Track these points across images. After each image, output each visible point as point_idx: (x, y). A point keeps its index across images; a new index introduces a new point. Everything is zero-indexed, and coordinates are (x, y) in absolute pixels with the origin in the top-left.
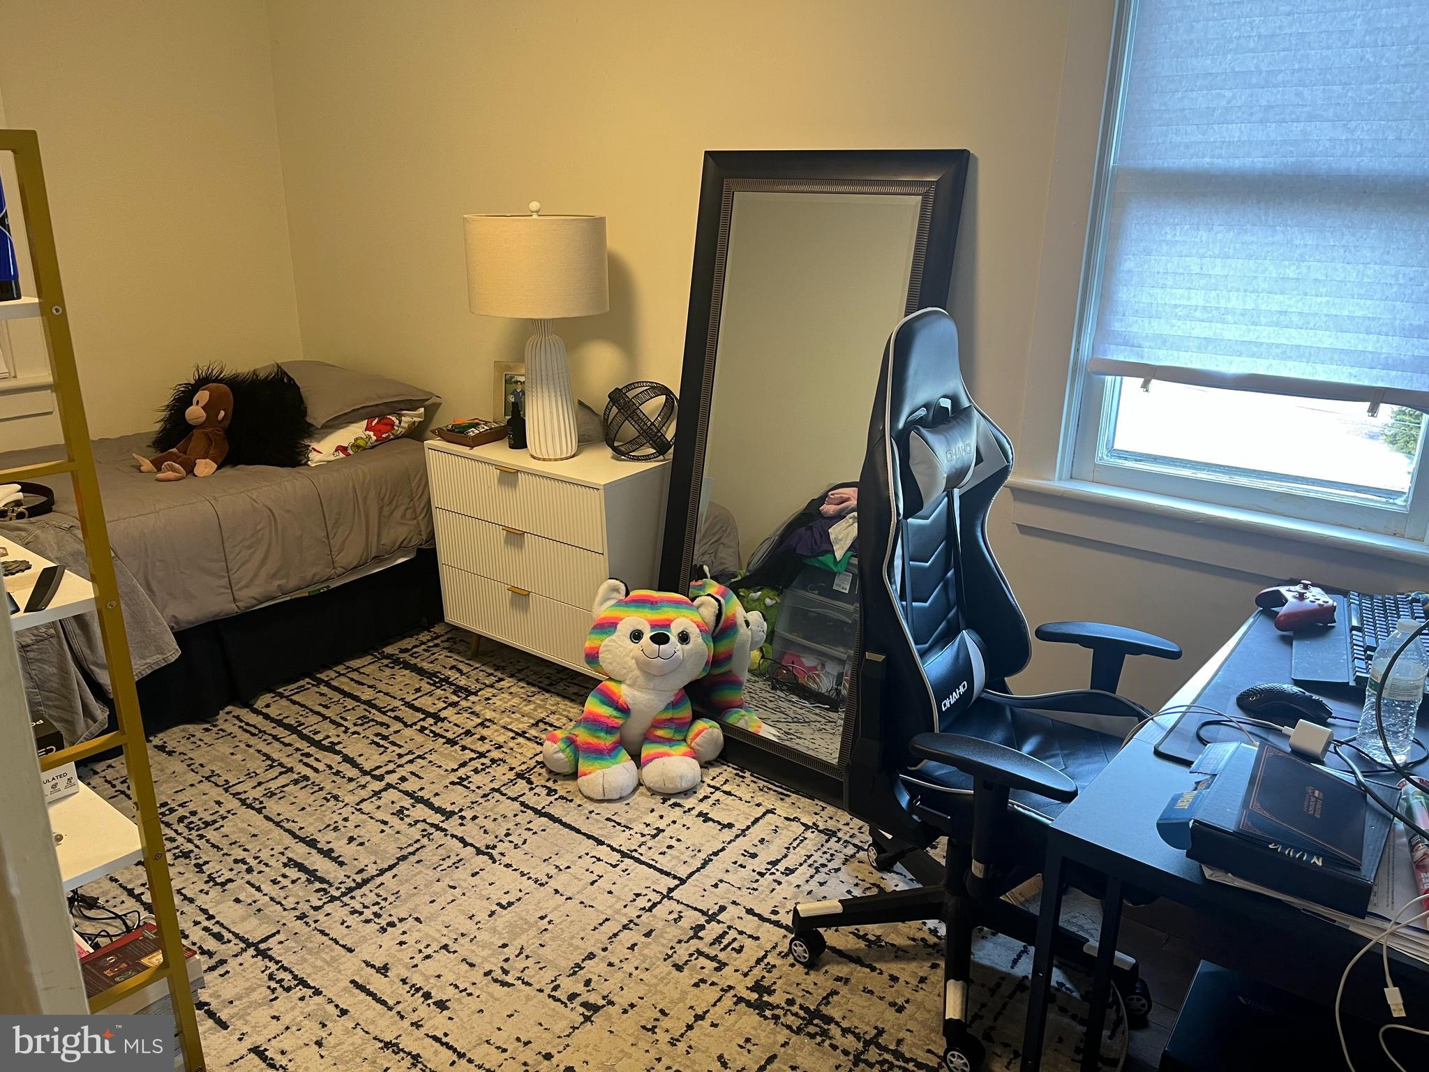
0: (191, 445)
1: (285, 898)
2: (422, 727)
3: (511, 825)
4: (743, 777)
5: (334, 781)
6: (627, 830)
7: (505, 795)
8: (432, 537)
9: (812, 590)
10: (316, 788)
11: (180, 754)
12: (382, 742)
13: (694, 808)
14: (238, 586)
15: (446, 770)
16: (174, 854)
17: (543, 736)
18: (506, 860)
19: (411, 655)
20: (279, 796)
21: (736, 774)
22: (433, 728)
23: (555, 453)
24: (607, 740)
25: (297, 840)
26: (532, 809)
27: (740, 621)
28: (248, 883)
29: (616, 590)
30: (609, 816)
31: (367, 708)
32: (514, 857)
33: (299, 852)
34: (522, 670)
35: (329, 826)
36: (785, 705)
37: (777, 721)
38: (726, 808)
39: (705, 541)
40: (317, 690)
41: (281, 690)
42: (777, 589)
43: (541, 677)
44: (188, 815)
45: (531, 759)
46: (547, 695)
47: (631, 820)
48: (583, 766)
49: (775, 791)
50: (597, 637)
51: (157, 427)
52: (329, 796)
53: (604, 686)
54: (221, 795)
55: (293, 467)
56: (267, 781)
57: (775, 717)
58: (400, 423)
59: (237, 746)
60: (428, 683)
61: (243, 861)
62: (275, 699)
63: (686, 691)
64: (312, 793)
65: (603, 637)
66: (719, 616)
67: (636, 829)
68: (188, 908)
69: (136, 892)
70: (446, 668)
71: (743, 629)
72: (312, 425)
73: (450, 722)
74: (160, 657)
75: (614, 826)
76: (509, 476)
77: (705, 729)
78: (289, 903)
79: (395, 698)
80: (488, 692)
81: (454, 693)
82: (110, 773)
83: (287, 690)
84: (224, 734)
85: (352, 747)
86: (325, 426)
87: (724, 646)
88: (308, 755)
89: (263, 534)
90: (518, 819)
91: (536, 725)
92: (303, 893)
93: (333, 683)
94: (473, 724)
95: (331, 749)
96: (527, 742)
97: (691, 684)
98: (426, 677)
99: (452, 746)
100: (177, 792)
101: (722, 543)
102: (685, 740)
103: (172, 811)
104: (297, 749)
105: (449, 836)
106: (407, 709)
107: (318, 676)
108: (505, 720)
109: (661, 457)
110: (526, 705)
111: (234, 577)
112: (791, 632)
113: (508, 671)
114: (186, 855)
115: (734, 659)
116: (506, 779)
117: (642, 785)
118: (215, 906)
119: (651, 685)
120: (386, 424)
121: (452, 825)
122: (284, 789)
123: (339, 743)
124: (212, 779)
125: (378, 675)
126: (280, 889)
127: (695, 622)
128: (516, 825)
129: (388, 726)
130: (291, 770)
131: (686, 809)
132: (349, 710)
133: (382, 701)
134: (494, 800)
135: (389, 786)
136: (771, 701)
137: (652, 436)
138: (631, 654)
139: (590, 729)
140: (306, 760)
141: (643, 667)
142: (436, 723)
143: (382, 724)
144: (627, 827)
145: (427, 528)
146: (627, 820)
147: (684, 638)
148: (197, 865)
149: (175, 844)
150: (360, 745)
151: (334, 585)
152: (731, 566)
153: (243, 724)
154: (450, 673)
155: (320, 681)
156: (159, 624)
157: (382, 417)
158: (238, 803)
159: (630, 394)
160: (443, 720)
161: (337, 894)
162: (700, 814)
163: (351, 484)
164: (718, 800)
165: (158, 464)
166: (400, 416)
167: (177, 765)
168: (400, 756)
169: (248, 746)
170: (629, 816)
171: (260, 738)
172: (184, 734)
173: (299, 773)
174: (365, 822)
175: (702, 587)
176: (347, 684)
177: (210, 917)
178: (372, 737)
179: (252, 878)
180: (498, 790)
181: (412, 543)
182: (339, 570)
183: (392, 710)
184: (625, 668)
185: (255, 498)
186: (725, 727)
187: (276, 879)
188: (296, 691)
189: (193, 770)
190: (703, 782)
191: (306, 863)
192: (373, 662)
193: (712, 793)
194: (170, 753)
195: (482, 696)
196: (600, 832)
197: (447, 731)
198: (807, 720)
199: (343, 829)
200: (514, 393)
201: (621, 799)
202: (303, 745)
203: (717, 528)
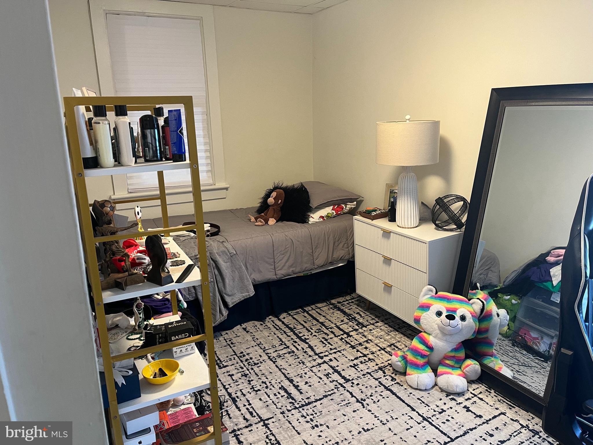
0: (269, 212)
1: (278, 403)
2: (342, 338)
3: (373, 392)
4: (490, 392)
5: (303, 355)
6: (427, 406)
7: (372, 376)
8: (353, 256)
9: (538, 299)
10: (296, 357)
11: (251, 333)
12: (325, 342)
13: (462, 403)
14: (277, 269)
15: (349, 360)
16: (242, 374)
17: (393, 352)
18: (369, 408)
19: (342, 305)
20: (282, 357)
21: (486, 390)
22: (346, 339)
23: (408, 225)
24: (421, 361)
25: (286, 378)
26: (384, 386)
27: (494, 313)
28: (266, 393)
29: (432, 291)
30: (419, 397)
31: (321, 325)
32: (373, 407)
33: (286, 384)
34: (387, 319)
35: (299, 375)
36: (519, 355)
37: (514, 364)
38: (479, 406)
39: (482, 268)
40: (303, 314)
41: (290, 312)
42: (519, 296)
43: (395, 324)
44: (249, 359)
45: (386, 361)
46: (397, 333)
47: (429, 402)
48: (409, 371)
49: (507, 403)
50: (420, 311)
51: (259, 205)
52: (301, 362)
53: (422, 335)
54: (262, 353)
55: (303, 223)
56: (279, 350)
57: (512, 361)
58: (346, 208)
59: (271, 333)
60: (347, 318)
61: (265, 383)
62: (287, 316)
63: (463, 344)
64: (295, 359)
65: (422, 312)
66: (483, 310)
67: (431, 407)
68: (243, 398)
69: (226, 387)
70: (355, 313)
71: (495, 318)
72: (311, 207)
73: (353, 338)
74: (248, 294)
75: (421, 403)
76: (387, 234)
77: (471, 364)
78: (279, 405)
79: (333, 323)
80: (371, 327)
81: (357, 325)
82: (226, 337)
83: (292, 313)
84: (267, 327)
85: (313, 342)
86: (316, 208)
87: (484, 325)
88: (295, 342)
89: (288, 250)
90: (377, 389)
91: (390, 346)
92: (285, 402)
93: (310, 312)
94: (363, 340)
95: (305, 341)
96: (385, 353)
97: (465, 341)
98: (347, 316)
99: (353, 349)
100: (247, 348)
101: (491, 270)
102: (460, 368)
103: (244, 356)
104: (292, 339)
105: (346, 391)
106: (337, 329)
107: (305, 308)
108: (377, 341)
109: (459, 230)
110: (387, 336)
111: (277, 265)
112: (525, 318)
113: (381, 318)
114: (246, 375)
115: (490, 331)
116: (374, 369)
117: (437, 385)
118: (252, 400)
119: (445, 339)
120: (340, 208)
121: (348, 385)
122: (285, 355)
123: (308, 339)
124: (260, 345)
125: (328, 312)
126: (277, 398)
127: (469, 311)
128: (376, 392)
129: (328, 335)
130: (288, 347)
131: (458, 403)
132: (314, 325)
133: (327, 323)
134: (368, 378)
135: (325, 362)
136: (511, 352)
137: (455, 219)
138: (436, 322)
139: (413, 354)
140: (294, 344)
141: (441, 329)
142: (347, 337)
143: (326, 334)
144: (427, 405)
145: (352, 252)
146: (428, 401)
147: (463, 318)
148: (249, 381)
149: (243, 370)
150: (316, 341)
151: (314, 272)
152: (495, 281)
153: (274, 324)
154: (356, 315)
155: (305, 311)
156: (249, 281)
157: (339, 205)
158: (267, 357)
159: (445, 201)
160: (351, 336)
161: (298, 406)
162: (465, 407)
163: (323, 232)
164: (475, 402)
165: (256, 219)
166: (346, 205)
167: (249, 337)
168: (331, 349)
169: (275, 334)
170: (429, 399)
171: (279, 331)
172: (253, 325)
173: (291, 349)
174: (313, 376)
175: (475, 294)
176: (315, 314)
177: (250, 404)
178: (321, 339)
179: (268, 391)
180: (370, 373)
181: (346, 258)
182: (316, 266)
183: (331, 328)
184: (432, 328)
185: (286, 235)
186: (482, 365)
187: (276, 394)
188: (295, 313)
189: (254, 340)
190: (468, 390)
191: (288, 389)
192: (326, 306)
193: (472, 397)
194: (247, 332)
195: (368, 328)
196: (414, 404)
197: (352, 341)
198: (530, 365)
199: (304, 377)
200: (394, 197)
201: (426, 390)
202: (294, 337)
203: (488, 263)
